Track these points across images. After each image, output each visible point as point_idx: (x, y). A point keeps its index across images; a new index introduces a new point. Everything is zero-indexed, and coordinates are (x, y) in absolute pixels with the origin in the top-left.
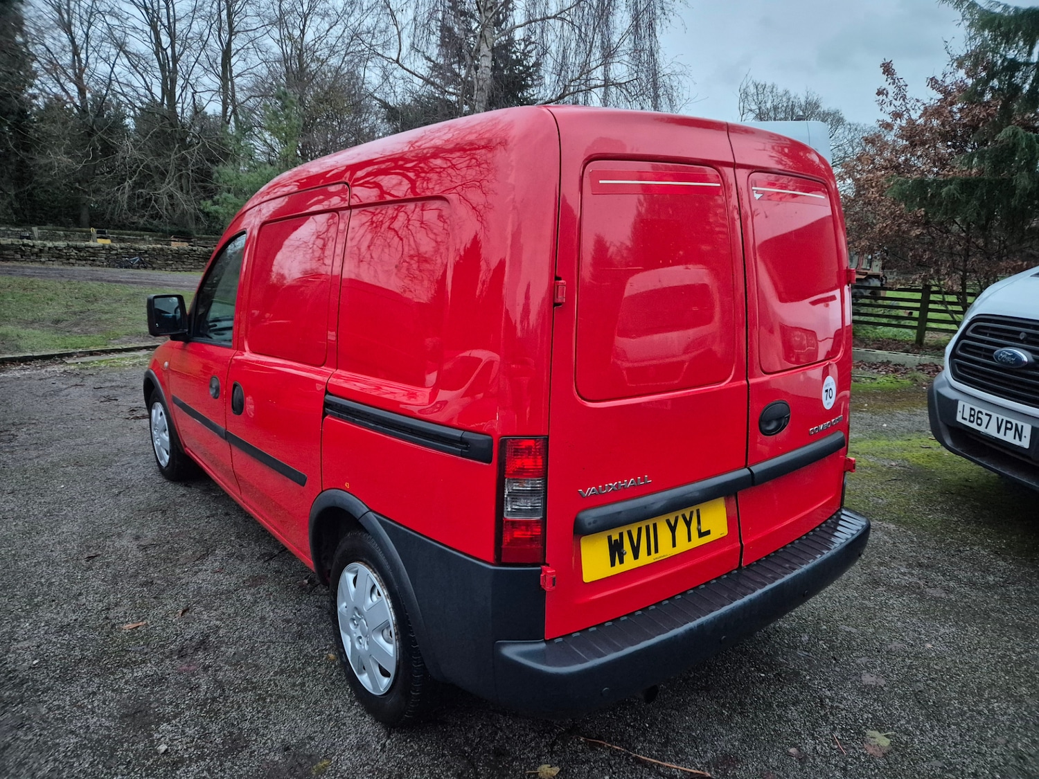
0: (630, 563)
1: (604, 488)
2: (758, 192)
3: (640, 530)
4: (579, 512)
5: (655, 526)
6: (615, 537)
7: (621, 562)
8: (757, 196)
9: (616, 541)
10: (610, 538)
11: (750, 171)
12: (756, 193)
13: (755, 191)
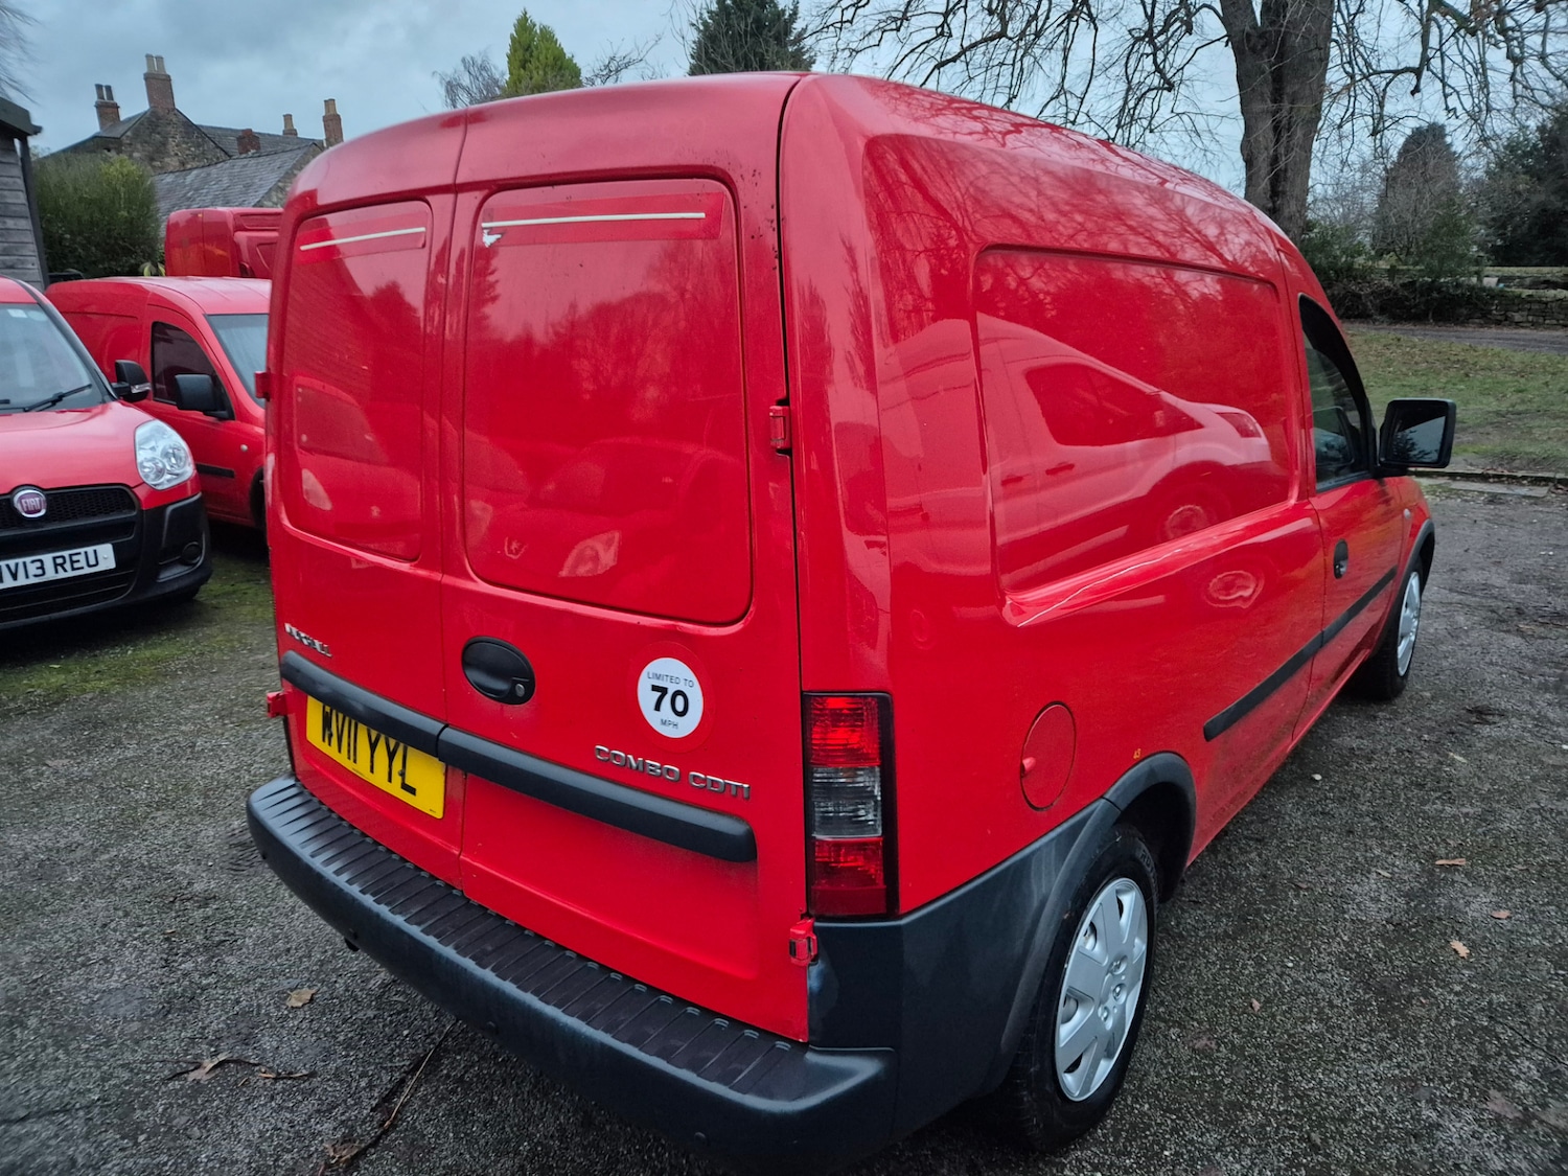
2: (492, 231)
3: (344, 719)
5: (356, 726)
7: (329, 742)
8: (489, 240)
9: (327, 713)
11: (486, 192)
12: (489, 234)
13: (485, 231)
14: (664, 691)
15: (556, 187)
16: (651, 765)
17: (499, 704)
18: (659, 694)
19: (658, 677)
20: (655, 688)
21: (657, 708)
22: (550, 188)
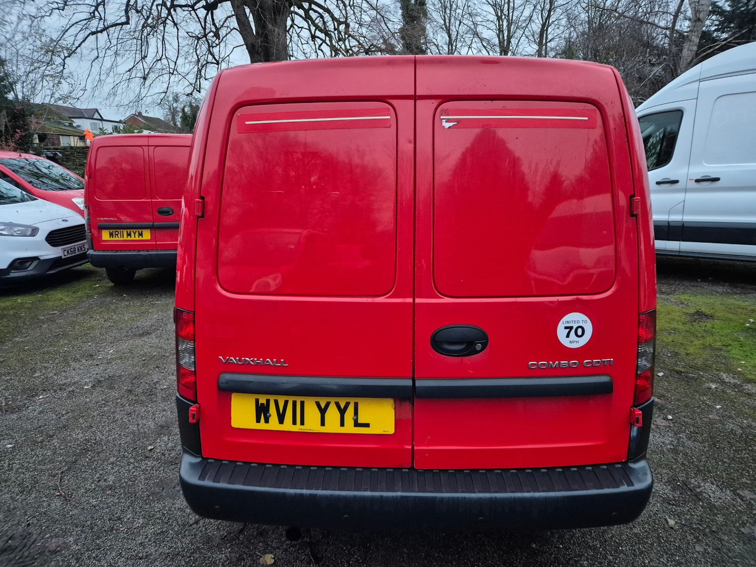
0: (273, 424)
1: (240, 360)
2: (448, 121)
3: (286, 402)
4: (222, 373)
5: (302, 403)
6: (263, 400)
7: (267, 421)
8: (447, 125)
9: (263, 404)
10: (257, 401)
11: (440, 101)
12: (446, 122)
13: (444, 121)
14: (571, 328)
15: (494, 101)
16: (564, 363)
17: (460, 358)
18: (569, 330)
19: (568, 322)
20: (566, 328)
21: (568, 336)
22: (490, 102)
